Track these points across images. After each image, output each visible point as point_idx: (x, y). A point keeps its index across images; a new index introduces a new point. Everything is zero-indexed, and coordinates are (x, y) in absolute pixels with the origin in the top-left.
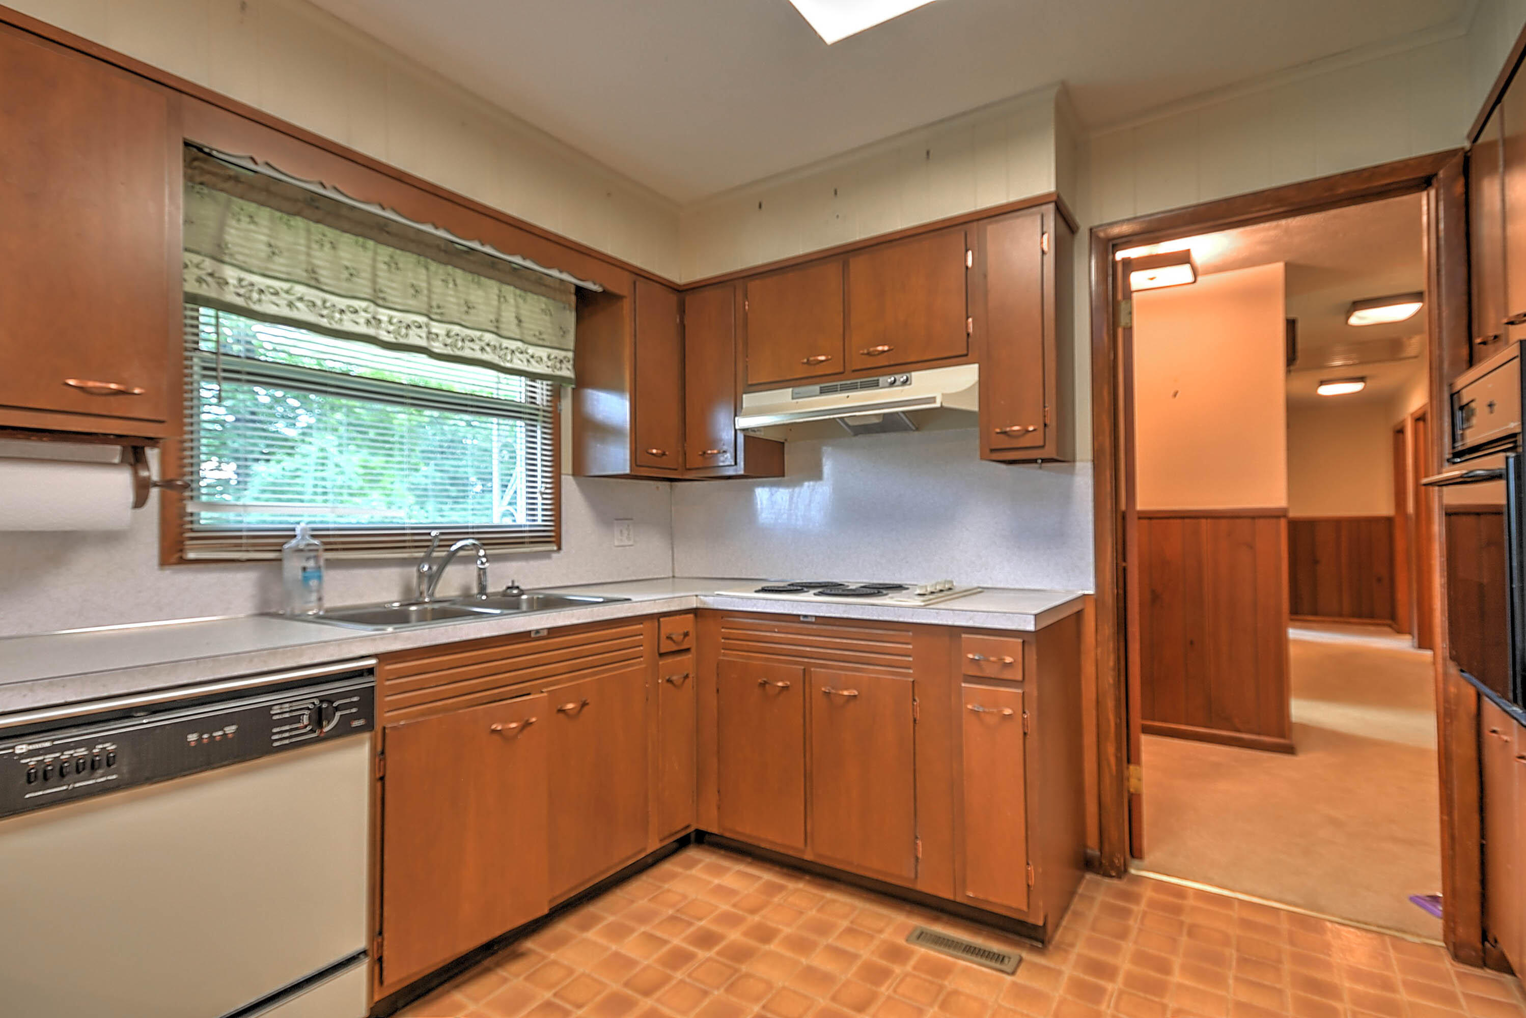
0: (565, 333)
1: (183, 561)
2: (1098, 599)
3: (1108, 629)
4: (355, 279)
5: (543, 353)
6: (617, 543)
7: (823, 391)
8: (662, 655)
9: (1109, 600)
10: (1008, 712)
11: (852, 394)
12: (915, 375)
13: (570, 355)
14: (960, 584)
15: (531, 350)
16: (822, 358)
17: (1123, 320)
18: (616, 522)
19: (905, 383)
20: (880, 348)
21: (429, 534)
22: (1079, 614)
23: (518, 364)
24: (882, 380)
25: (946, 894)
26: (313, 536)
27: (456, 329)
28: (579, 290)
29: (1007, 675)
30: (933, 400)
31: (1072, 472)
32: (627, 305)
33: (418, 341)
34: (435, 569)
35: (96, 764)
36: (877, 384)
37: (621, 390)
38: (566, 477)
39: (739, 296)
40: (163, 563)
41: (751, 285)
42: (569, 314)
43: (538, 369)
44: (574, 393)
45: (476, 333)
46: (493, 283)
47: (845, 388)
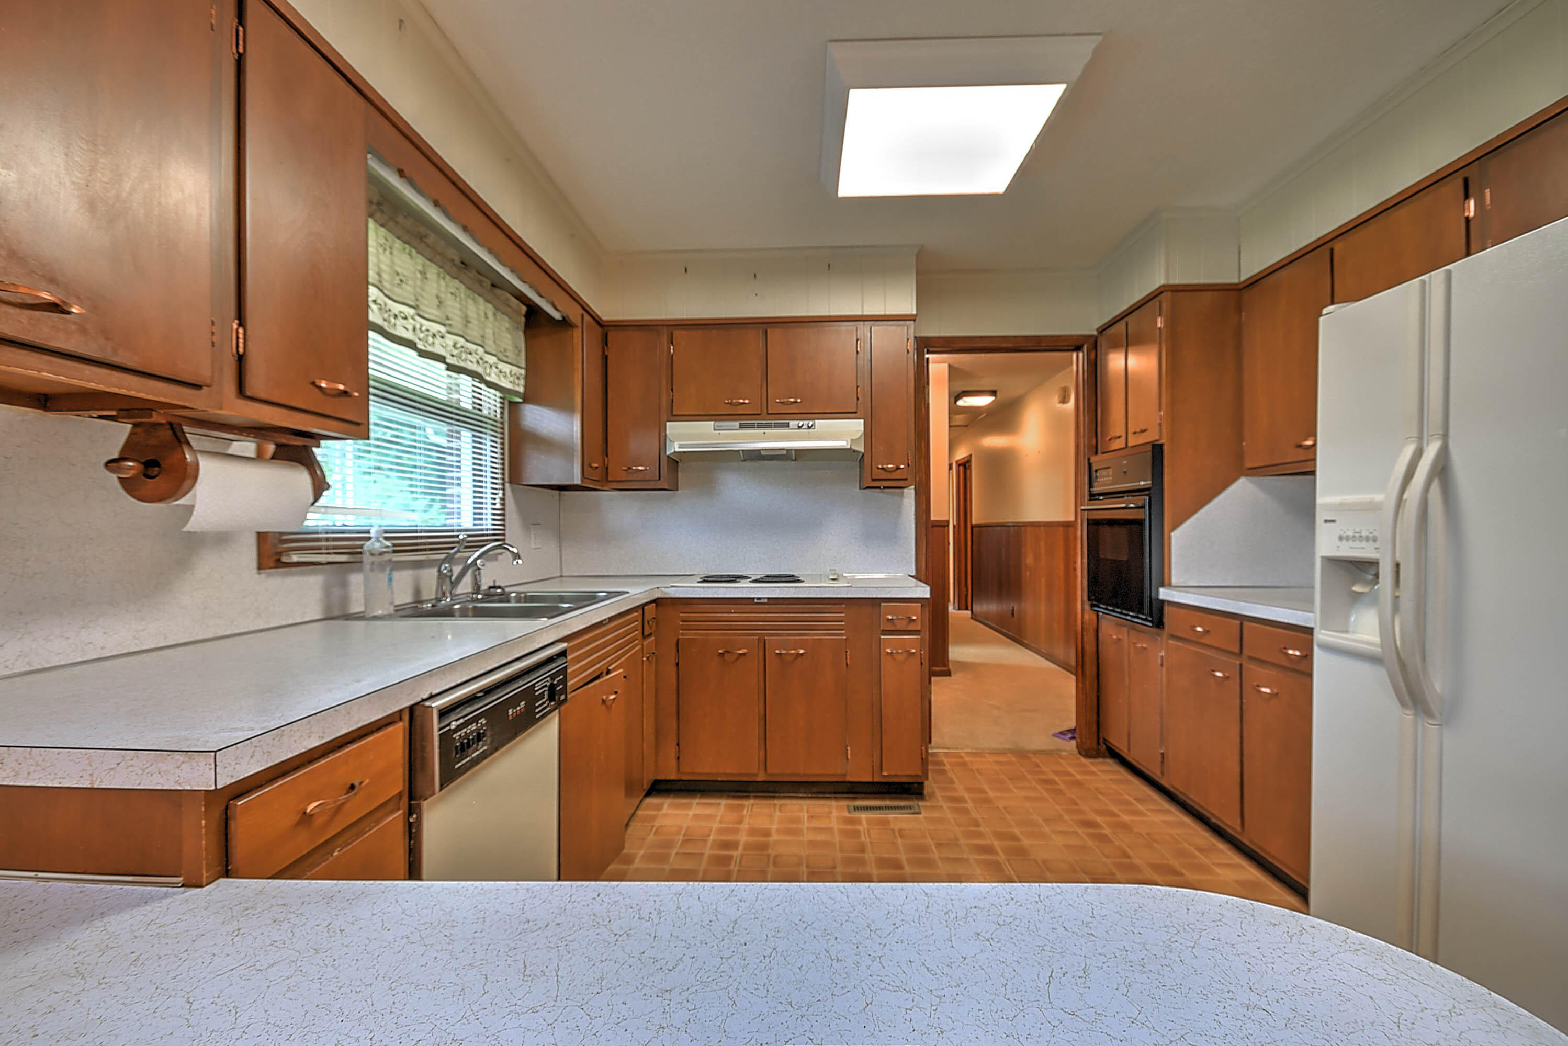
0: (520, 351)
1: (281, 565)
4: (404, 285)
5: (506, 368)
6: (533, 546)
7: (743, 426)
8: (645, 637)
10: (913, 650)
11: (769, 432)
12: (817, 422)
13: (523, 372)
15: (501, 366)
16: (744, 401)
18: (532, 526)
19: (812, 427)
20: (793, 399)
21: (458, 536)
23: (493, 378)
24: (792, 423)
25: (867, 778)
26: (386, 538)
27: (461, 341)
28: (530, 314)
29: (912, 627)
31: (906, 495)
32: (577, 333)
33: (438, 350)
34: (457, 570)
35: (479, 737)
36: (788, 425)
37: (570, 409)
38: (507, 485)
39: (665, 340)
40: (260, 567)
41: (677, 333)
42: (521, 334)
43: (505, 384)
44: (512, 407)
45: (474, 347)
46: (481, 300)
47: (760, 426)
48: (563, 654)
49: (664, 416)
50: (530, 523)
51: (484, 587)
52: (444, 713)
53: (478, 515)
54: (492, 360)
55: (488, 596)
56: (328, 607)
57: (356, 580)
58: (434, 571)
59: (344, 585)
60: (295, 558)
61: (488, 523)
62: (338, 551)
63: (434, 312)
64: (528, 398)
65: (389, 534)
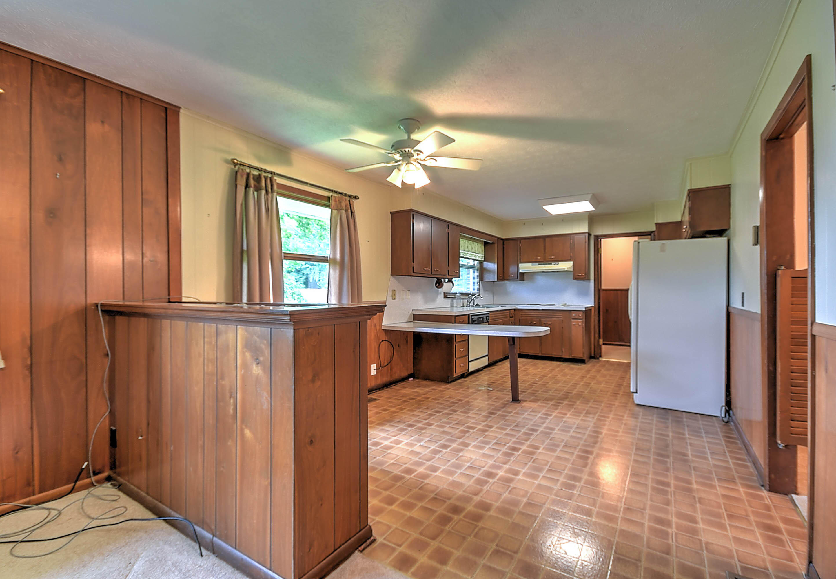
0: (483, 251)
1: (446, 297)
2: (595, 307)
3: (597, 313)
5: (480, 255)
6: (486, 295)
7: (539, 264)
8: (510, 317)
9: (597, 307)
10: (580, 324)
11: (546, 266)
12: (560, 263)
13: (483, 255)
14: (567, 304)
16: (539, 258)
17: (600, 252)
19: (558, 264)
20: (552, 257)
21: (470, 293)
22: (591, 310)
23: (477, 259)
24: (553, 263)
25: (568, 357)
27: (471, 253)
28: (485, 242)
29: (580, 317)
30: (564, 269)
31: (590, 282)
32: (496, 245)
33: (467, 257)
34: (470, 300)
35: (476, 321)
36: (551, 264)
37: (494, 263)
38: (480, 282)
39: (519, 242)
40: (444, 298)
41: (522, 241)
42: (483, 247)
43: (480, 259)
44: (481, 262)
45: (473, 254)
46: (475, 243)
47: (544, 264)
48: (488, 314)
49: (518, 262)
50: (485, 290)
51: (475, 304)
52: (472, 316)
53: (474, 289)
54: (477, 255)
55: (476, 306)
56: (451, 305)
57: (455, 301)
58: (466, 300)
59: (453, 301)
60: (448, 296)
61: (476, 291)
62: (453, 295)
63: (466, 249)
64: (484, 261)
65: (460, 293)
